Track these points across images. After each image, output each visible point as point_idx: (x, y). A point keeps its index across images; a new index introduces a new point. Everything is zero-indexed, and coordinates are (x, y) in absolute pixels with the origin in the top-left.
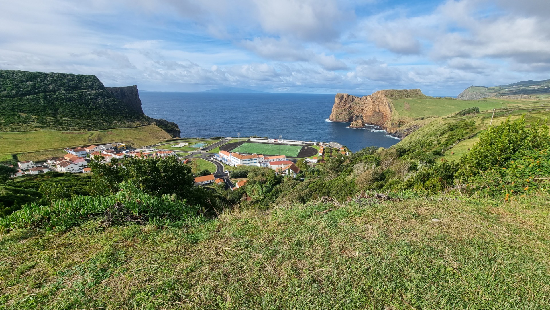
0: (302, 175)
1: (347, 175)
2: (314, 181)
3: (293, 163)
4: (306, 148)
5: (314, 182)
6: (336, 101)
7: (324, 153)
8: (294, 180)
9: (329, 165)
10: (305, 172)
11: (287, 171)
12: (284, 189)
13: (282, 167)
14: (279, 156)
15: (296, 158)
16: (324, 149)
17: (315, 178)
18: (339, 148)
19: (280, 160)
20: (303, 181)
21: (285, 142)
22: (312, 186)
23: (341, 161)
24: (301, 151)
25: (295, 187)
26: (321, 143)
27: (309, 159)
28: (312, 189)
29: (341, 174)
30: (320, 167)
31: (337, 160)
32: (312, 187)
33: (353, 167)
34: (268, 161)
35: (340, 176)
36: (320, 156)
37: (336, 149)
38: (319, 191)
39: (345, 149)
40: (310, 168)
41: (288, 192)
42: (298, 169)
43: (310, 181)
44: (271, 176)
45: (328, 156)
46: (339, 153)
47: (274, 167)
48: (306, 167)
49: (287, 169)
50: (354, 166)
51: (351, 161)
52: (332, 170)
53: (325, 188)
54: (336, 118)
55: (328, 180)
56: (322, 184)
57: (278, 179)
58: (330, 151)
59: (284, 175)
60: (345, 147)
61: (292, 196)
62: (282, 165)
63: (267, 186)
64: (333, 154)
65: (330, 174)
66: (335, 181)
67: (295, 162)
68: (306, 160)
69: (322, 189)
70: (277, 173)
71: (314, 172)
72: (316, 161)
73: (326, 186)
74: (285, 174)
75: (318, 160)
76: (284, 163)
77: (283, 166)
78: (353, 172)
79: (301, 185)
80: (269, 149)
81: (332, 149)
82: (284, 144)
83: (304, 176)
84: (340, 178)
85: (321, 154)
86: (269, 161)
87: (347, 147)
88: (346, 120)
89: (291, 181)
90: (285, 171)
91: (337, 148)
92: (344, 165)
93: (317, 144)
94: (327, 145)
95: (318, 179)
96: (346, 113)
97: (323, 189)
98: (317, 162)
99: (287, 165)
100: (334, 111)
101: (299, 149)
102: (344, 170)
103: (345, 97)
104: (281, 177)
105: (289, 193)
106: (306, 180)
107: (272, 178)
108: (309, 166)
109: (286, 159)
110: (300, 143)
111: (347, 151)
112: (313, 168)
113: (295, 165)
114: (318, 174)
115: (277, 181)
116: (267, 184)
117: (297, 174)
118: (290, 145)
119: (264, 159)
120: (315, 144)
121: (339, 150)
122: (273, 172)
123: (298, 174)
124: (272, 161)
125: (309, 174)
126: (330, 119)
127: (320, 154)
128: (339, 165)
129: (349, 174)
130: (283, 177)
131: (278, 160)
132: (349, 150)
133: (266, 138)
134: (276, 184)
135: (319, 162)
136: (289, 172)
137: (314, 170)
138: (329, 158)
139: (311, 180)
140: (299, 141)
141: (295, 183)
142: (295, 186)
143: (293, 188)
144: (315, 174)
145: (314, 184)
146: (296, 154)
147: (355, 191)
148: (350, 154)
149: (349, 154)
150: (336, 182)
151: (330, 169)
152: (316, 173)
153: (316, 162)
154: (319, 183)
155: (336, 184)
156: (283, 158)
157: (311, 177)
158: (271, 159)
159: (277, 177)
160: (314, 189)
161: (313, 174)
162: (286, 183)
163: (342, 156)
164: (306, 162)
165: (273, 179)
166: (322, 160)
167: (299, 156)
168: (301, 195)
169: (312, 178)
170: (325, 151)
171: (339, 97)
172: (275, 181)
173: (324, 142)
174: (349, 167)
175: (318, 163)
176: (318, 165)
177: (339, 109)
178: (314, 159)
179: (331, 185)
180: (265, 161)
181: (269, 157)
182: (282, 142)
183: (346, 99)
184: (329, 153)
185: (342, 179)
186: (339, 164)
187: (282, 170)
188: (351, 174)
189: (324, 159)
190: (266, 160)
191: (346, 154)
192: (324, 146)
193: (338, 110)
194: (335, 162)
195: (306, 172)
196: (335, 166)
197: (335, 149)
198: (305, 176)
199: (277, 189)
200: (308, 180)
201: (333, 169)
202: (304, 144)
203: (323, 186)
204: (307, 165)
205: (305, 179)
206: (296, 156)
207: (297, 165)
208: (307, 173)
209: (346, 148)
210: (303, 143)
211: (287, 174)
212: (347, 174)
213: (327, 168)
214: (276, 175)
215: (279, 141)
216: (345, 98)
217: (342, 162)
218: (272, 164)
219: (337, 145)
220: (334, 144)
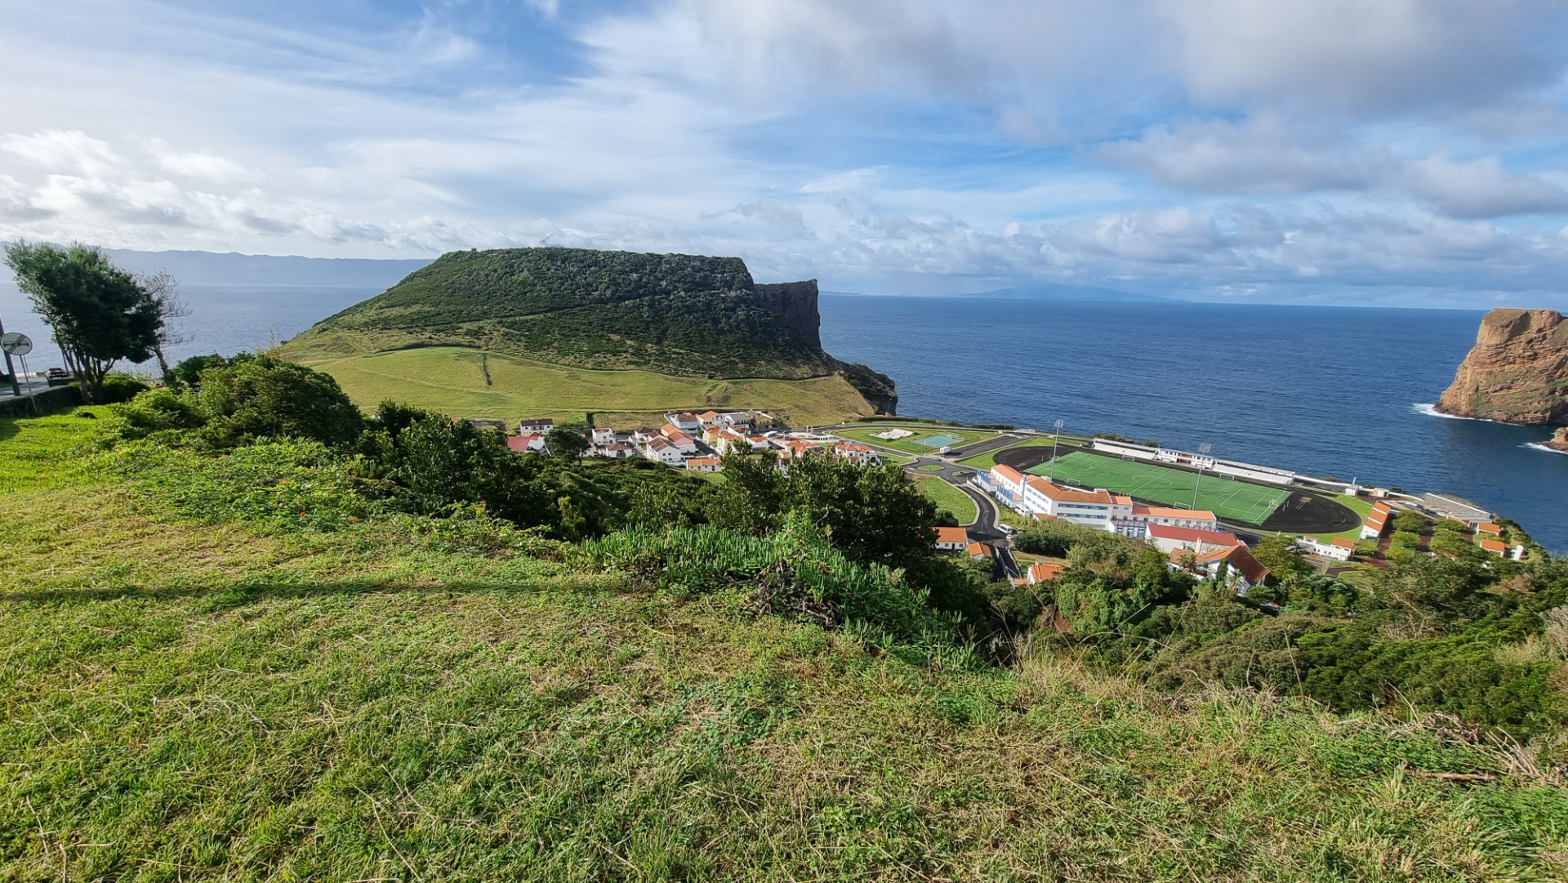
0: (1276, 592)
1: (1505, 640)
2: (1326, 625)
3: (1243, 543)
4: (1306, 500)
5: (1325, 631)
6: (1486, 337)
7: (1387, 530)
8: (1239, 605)
9: (1409, 581)
10: (1288, 584)
11: (1215, 567)
12: (1192, 624)
13: (1197, 551)
14: (1189, 511)
15: (1256, 527)
16: (1391, 517)
17: (1330, 616)
18: (1475, 525)
19: (1192, 525)
20: (1275, 614)
21: (1218, 469)
22: (1314, 641)
23: (1474, 576)
24: (1281, 507)
25: (1239, 630)
26: (1380, 493)
27: (1314, 543)
28: (1313, 653)
29: (1470, 628)
30: (1365, 583)
31: (1459, 571)
32: (1313, 645)
33: (1541, 614)
34: (1146, 520)
35: (1462, 637)
36: (1368, 538)
37: (1456, 523)
38: (1345, 669)
39: (1503, 534)
40: (1313, 576)
41: (1207, 639)
42: (1261, 569)
43: (1309, 624)
44: (1152, 570)
45: (1407, 547)
46: (1471, 543)
47: (1166, 545)
48: (1296, 568)
49: (1213, 559)
50: (1549, 608)
51: (1539, 587)
52: (1419, 601)
53: (1375, 663)
54: (1474, 402)
55: (1392, 636)
56: (1365, 646)
57: (1174, 585)
58: (1425, 526)
59: (1199, 578)
60: (1510, 523)
61: (1222, 657)
62: (1199, 542)
63: (1130, 602)
64: (1433, 542)
65: (1411, 618)
66: (1434, 647)
67: (1251, 540)
68: (1299, 541)
69: (1360, 664)
70: (1173, 566)
71: (1331, 593)
72: (1347, 554)
73: (1382, 658)
74: (1205, 574)
75: (1356, 553)
76: (1207, 537)
77: (1198, 547)
78: (1540, 633)
79: (1265, 627)
80: (1155, 482)
81: (1436, 520)
82: (1216, 475)
83: (1282, 599)
84: (1459, 643)
85: (1375, 533)
86: (1151, 520)
87: (1516, 526)
88: (1529, 416)
89: (1227, 604)
90: (1206, 566)
91: (1459, 520)
92: (1490, 595)
93: (1360, 494)
94: (1408, 503)
95: (1346, 622)
96: (1535, 386)
97: (1368, 666)
98: (1350, 559)
99: (1218, 548)
100: (1467, 374)
101: (1276, 501)
102: (1490, 615)
103: (1535, 325)
104: (1189, 583)
105: (1211, 642)
106: (1289, 616)
107: (1152, 577)
108: (1312, 569)
109: (1214, 525)
110: (1284, 478)
111: (1513, 542)
112: (1329, 579)
113: (1249, 551)
114: (1348, 605)
115: (1171, 592)
116: (1133, 593)
117: (1252, 583)
118: (1239, 479)
119: (1133, 513)
120: (1351, 491)
121: (1469, 532)
122: (1160, 558)
123: (1260, 585)
124: (1161, 523)
125: (1305, 596)
126: (1438, 406)
127: (1368, 531)
128: (1462, 593)
129: (1518, 638)
130: (1196, 583)
131: (1182, 523)
132: (1526, 540)
133: (1150, 446)
134: (1165, 600)
135: (1361, 561)
136: (1222, 573)
137: (1331, 583)
138: (1412, 553)
139: (1312, 619)
140: (1281, 472)
141: (1239, 613)
142: (1239, 623)
143: (1232, 629)
144: (1333, 600)
145: (1325, 635)
146: (1258, 516)
147: (1544, 716)
148: (1534, 557)
149: (1525, 553)
150: (1436, 652)
151: (1410, 597)
152: (1338, 599)
153: (1344, 559)
154: (1349, 638)
155: (1438, 662)
156: (1206, 519)
157: (1312, 608)
158: (1157, 515)
159: (1174, 577)
160: (1321, 656)
161: (1327, 601)
162: (1204, 604)
163: (1484, 556)
164: (1301, 551)
165: (1155, 581)
166: (1377, 556)
167: (1273, 523)
168: (1259, 663)
169: (1315, 612)
170: (1394, 522)
171: (1505, 322)
172: (1160, 591)
173: (1394, 490)
174: (1521, 608)
175: (1353, 564)
176: (1354, 569)
177: (1496, 369)
178: (1338, 544)
179: (1411, 660)
180: (1135, 519)
181: (1152, 509)
182: (1210, 466)
183: (1540, 330)
184: (1417, 538)
185: (1475, 649)
186: (1464, 588)
187: (1194, 558)
188: (1529, 639)
189: (1386, 553)
190: (1141, 517)
191: (1508, 554)
192: (1393, 503)
193: (1491, 373)
194: (1440, 572)
195: (1293, 587)
196: (1445, 588)
197: (1451, 525)
198: (1287, 599)
199: (1167, 620)
200: (1298, 618)
201: (1428, 601)
202: (1300, 485)
203: (1367, 653)
204: (1300, 563)
205: (1286, 609)
206: (1260, 523)
207: (1257, 552)
208: (1299, 592)
209: (1510, 529)
210: (1296, 480)
211: (1214, 575)
212: (1505, 633)
213: (1400, 589)
214: (1170, 570)
215: (1195, 462)
216: (1536, 328)
217: (1479, 580)
218: (1159, 531)
219: (1467, 510)
220: (1447, 503)
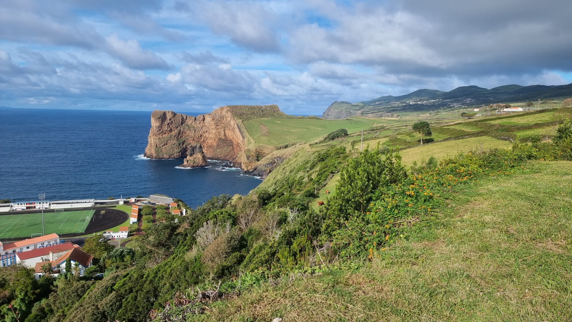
0: (99, 266)
1: (187, 250)
2: (125, 273)
3: (76, 246)
4: (103, 212)
5: (125, 276)
6: (155, 124)
7: (140, 217)
8: (82, 282)
9: (151, 238)
10: (104, 260)
11: (64, 265)
12: (58, 305)
13: (51, 260)
14: (42, 237)
15: (82, 234)
16: (140, 210)
17: (126, 268)
18: (169, 205)
19: (45, 245)
20: (101, 278)
21: (53, 207)
22: (122, 284)
23: (172, 227)
24: (92, 219)
25: (85, 296)
26: (133, 200)
27: (112, 233)
28: (122, 291)
29: (176, 250)
30: (134, 245)
31: (166, 227)
32: (121, 287)
33: (194, 235)
34: (14, 251)
35: (174, 255)
36: (133, 223)
37: (163, 206)
38: (137, 292)
39: (178, 206)
40: (114, 251)
41: (69, 310)
42: (89, 256)
43: (117, 276)
44: (25, 282)
45: (149, 222)
46: (170, 213)
47: (31, 263)
48: (105, 250)
49: (62, 261)
50: (196, 231)
51: (192, 224)
52: (157, 246)
53: (147, 282)
54: (157, 152)
55: (152, 266)
56: (142, 276)
57: (42, 286)
58: (153, 210)
59: (56, 275)
60: (179, 200)
61: (79, 316)
62: (51, 254)
63: (15, 309)
64: (157, 216)
65: (156, 255)
66: (166, 265)
67: (81, 243)
68: (105, 235)
69: (142, 286)
70: (38, 274)
71: (124, 256)
72: (127, 234)
73: (149, 279)
74: (59, 272)
75: (130, 232)
76: (55, 249)
77: (51, 257)
78: (196, 243)
79: (98, 287)
80: (15, 225)
81: (156, 206)
82: (53, 211)
83: (102, 269)
84: (174, 259)
85: (135, 220)
86: (18, 250)
87: (182, 201)
88: (175, 155)
89: (75, 284)
90: (59, 267)
91: (164, 204)
92: (178, 234)
93: (125, 203)
94: (144, 202)
95: (133, 268)
96: (174, 142)
97: (145, 285)
98: (128, 236)
99: (64, 253)
100: (152, 140)
101: (89, 217)
102: (180, 242)
103: (169, 116)
104: (50, 281)
105: (71, 310)
106: (108, 276)
107: (26, 287)
108: (113, 247)
109: (58, 241)
110: (89, 203)
111: (182, 208)
112: (121, 250)
113: (81, 249)
114: (132, 259)
115: (41, 291)
116: (16, 303)
117: (86, 266)
118: (66, 210)
119: (4, 249)
120: (121, 203)
121: (168, 208)
122: (28, 272)
123: (91, 266)
124: (25, 250)
125: (113, 263)
126: (145, 155)
127: (133, 220)
128: (170, 235)
129: (190, 248)
130: (55, 279)
131: (39, 246)
132: (185, 206)
133: (6, 202)
134: (38, 298)
135: (133, 235)
136: (69, 267)
137: (123, 251)
138: (151, 224)
139: (119, 273)
140: (87, 201)
141: (83, 286)
142: (84, 292)
143: (81, 297)
144: (125, 260)
145: (125, 279)
146: (81, 228)
147: (204, 275)
148: (189, 212)
149: (186, 212)
150: (167, 266)
151: (154, 246)
152: (127, 258)
153: (126, 237)
154: (135, 276)
155: (169, 271)
156: (53, 238)
157: (117, 268)
158: (21, 246)
159: (40, 281)
160: (126, 291)
161: (123, 261)
162: (62, 290)
163: (173, 218)
164: (107, 240)
165: (29, 289)
166: (139, 230)
167: (90, 229)
168: (99, 309)
169: (120, 269)
170: (142, 212)
171: (159, 116)
172: (33, 294)
173: (138, 197)
174: (189, 235)
175: (130, 238)
176: (131, 240)
177: (161, 137)
178: (122, 230)
179: (160, 275)
180: (7, 253)
181: (18, 244)
182: (48, 207)
183: (170, 119)
184: (151, 216)
185: (179, 259)
186: (170, 233)
187: (50, 265)
188: (193, 247)
189: (142, 228)
190: (10, 251)
191: (182, 214)
192: (139, 203)
193: (159, 138)
194: (161, 230)
195: (107, 260)
196: (163, 237)
197: (162, 207)
198: (105, 268)
199: (42, 310)
200: (112, 275)
201: (160, 244)
202: (98, 205)
203: (144, 279)
204: (107, 246)
205: (106, 273)
206: (83, 232)
207: (85, 249)
208: (109, 262)
209: (180, 203)
210: (96, 203)
211: (64, 270)
212: (186, 248)
213: (149, 243)
214: (37, 278)
215: (38, 206)
216: (168, 119)
217: (174, 228)
218: (24, 256)
219: (165, 199)
220: (158, 198)
